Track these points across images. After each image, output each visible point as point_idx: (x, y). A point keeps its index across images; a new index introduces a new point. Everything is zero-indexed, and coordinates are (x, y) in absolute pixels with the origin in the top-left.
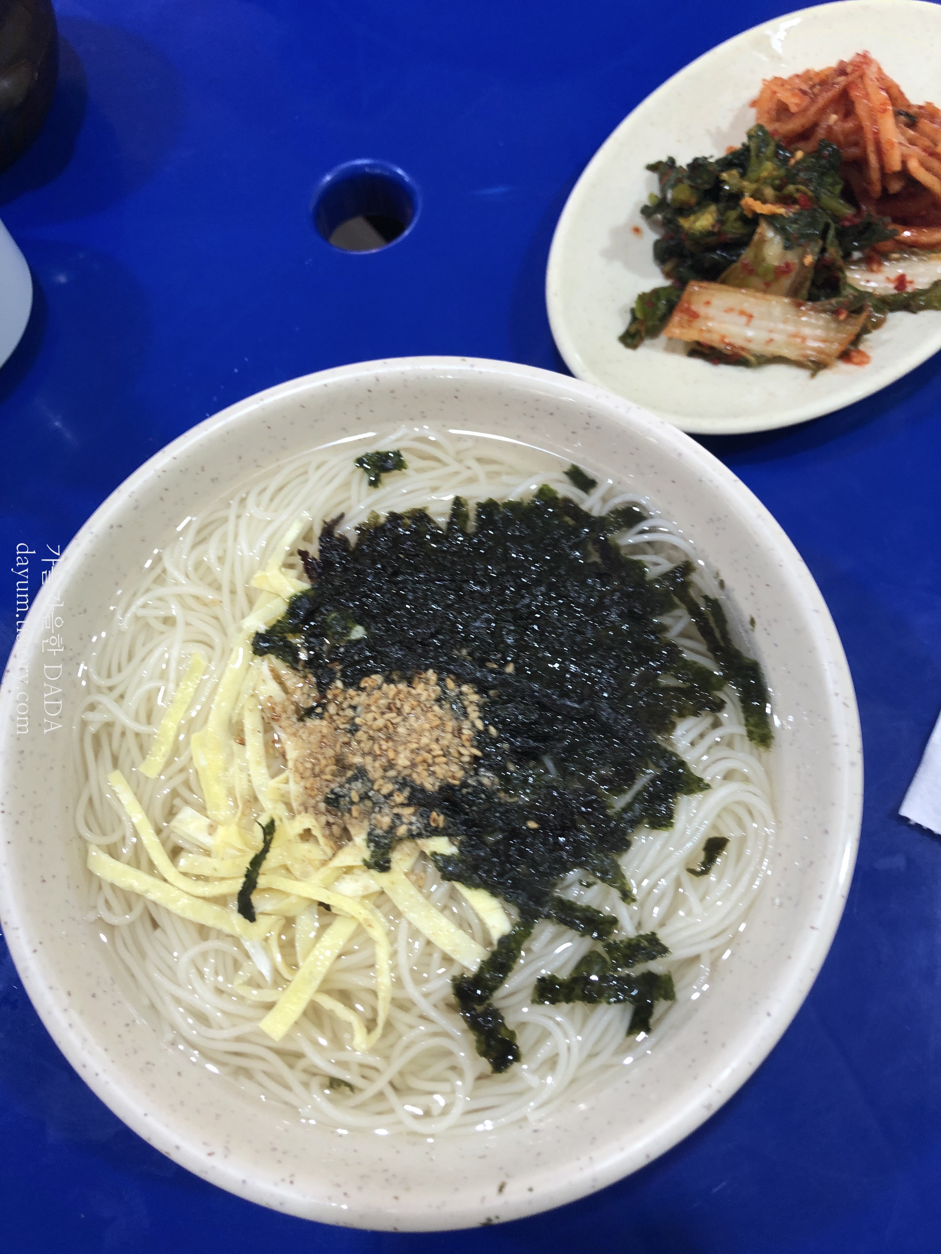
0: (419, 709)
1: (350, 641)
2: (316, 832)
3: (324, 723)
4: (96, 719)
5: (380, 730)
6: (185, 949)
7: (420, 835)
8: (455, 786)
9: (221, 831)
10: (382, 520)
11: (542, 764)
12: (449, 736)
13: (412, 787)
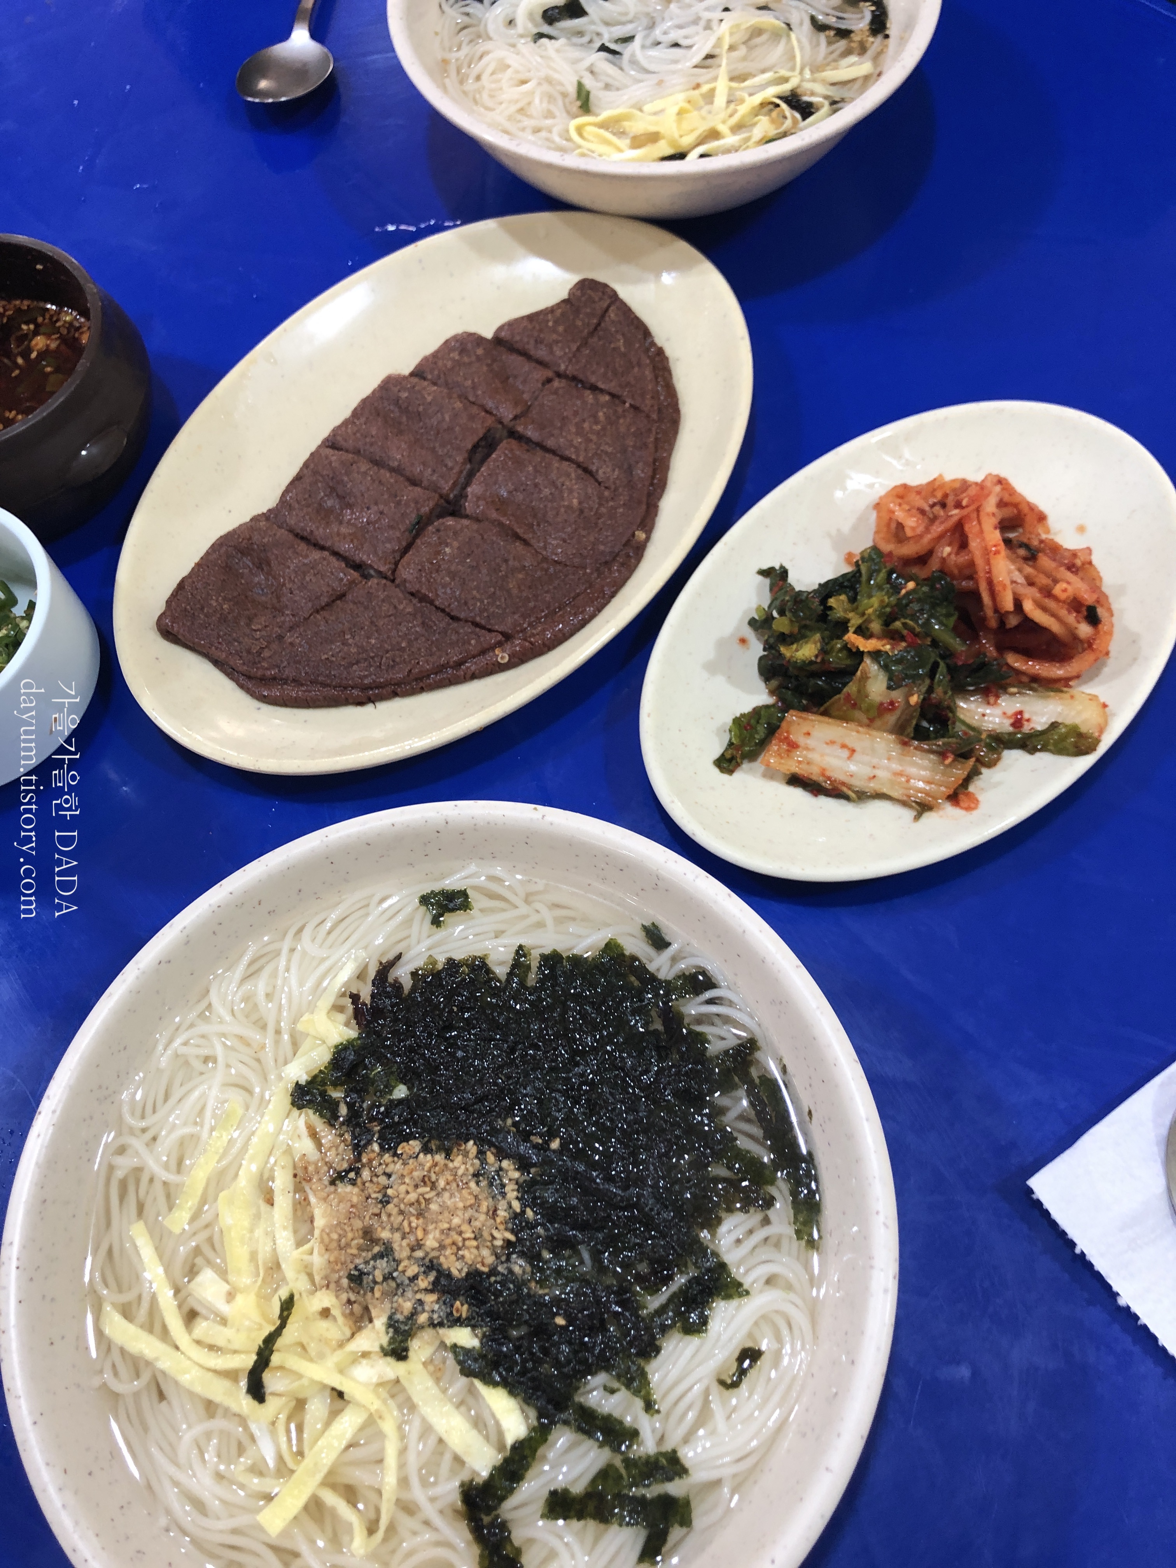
0: (454, 1185)
1: (391, 1101)
2: (336, 1312)
3: (356, 1190)
4: (124, 1163)
5: (411, 1204)
6: (190, 1427)
7: (441, 1324)
8: (483, 1273)
9: (240, 1299)
10: (440, 966)
11: (577, 1253)
12: (482, 1217)
13: (438, 1271)
